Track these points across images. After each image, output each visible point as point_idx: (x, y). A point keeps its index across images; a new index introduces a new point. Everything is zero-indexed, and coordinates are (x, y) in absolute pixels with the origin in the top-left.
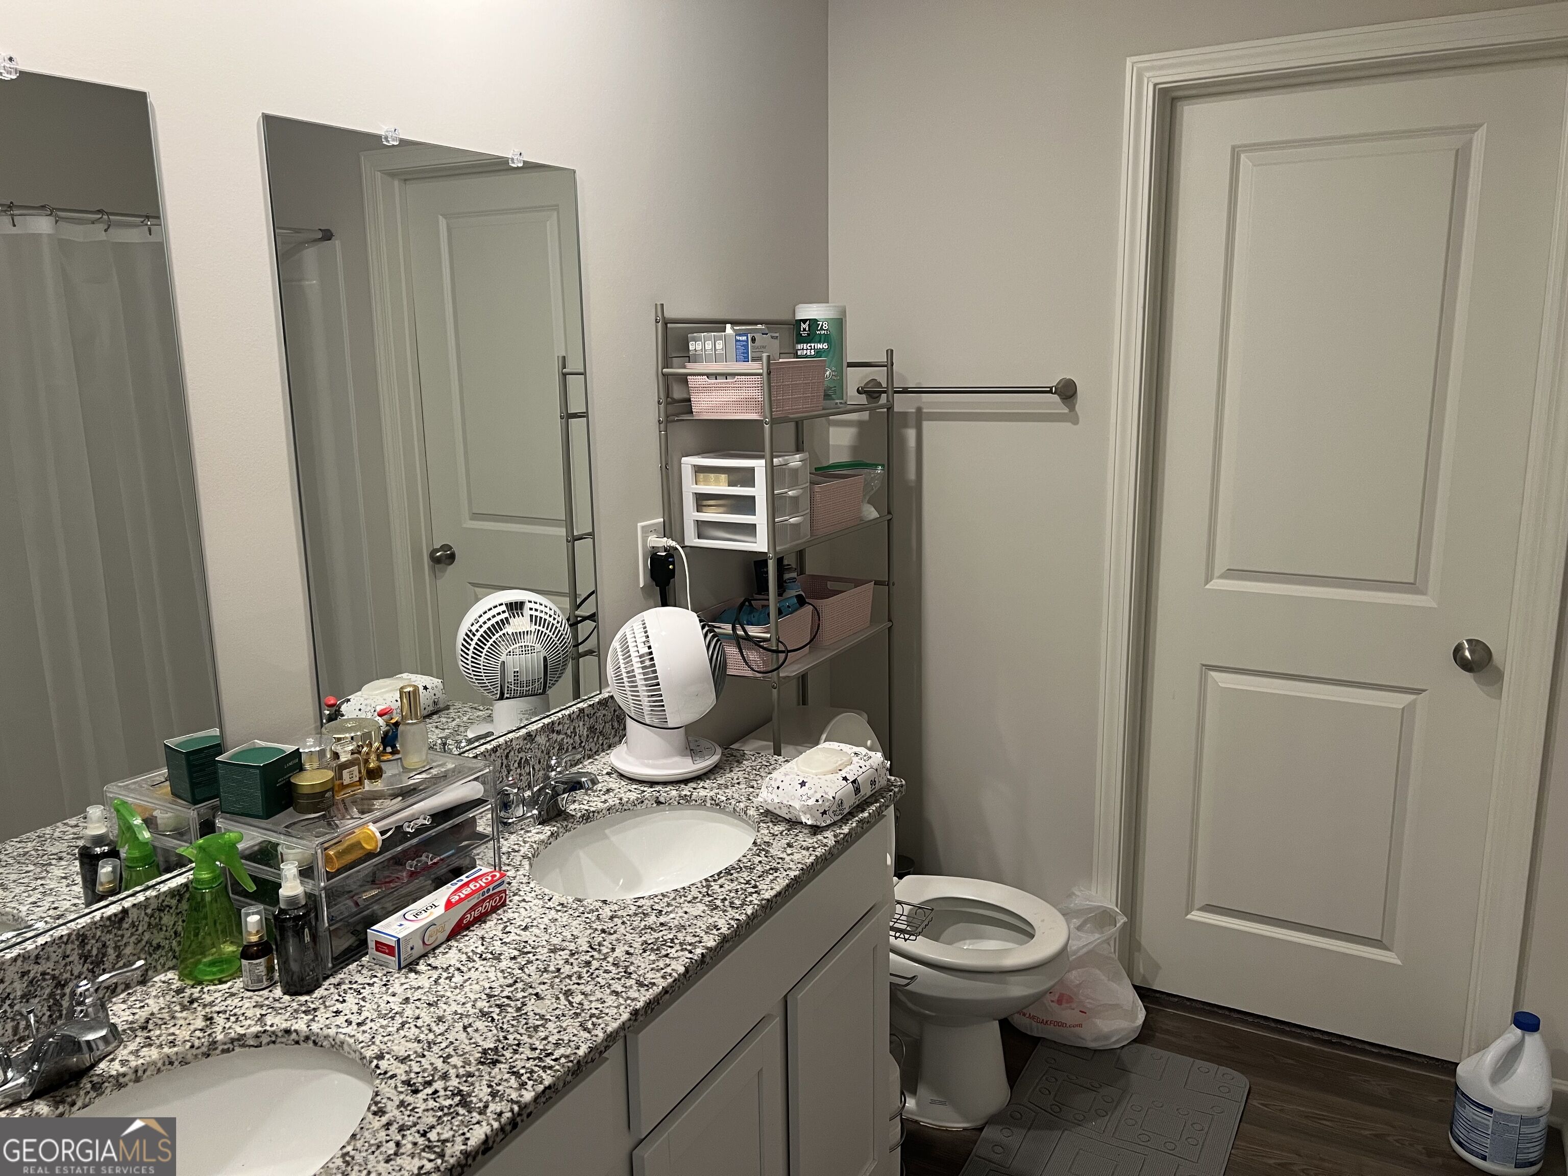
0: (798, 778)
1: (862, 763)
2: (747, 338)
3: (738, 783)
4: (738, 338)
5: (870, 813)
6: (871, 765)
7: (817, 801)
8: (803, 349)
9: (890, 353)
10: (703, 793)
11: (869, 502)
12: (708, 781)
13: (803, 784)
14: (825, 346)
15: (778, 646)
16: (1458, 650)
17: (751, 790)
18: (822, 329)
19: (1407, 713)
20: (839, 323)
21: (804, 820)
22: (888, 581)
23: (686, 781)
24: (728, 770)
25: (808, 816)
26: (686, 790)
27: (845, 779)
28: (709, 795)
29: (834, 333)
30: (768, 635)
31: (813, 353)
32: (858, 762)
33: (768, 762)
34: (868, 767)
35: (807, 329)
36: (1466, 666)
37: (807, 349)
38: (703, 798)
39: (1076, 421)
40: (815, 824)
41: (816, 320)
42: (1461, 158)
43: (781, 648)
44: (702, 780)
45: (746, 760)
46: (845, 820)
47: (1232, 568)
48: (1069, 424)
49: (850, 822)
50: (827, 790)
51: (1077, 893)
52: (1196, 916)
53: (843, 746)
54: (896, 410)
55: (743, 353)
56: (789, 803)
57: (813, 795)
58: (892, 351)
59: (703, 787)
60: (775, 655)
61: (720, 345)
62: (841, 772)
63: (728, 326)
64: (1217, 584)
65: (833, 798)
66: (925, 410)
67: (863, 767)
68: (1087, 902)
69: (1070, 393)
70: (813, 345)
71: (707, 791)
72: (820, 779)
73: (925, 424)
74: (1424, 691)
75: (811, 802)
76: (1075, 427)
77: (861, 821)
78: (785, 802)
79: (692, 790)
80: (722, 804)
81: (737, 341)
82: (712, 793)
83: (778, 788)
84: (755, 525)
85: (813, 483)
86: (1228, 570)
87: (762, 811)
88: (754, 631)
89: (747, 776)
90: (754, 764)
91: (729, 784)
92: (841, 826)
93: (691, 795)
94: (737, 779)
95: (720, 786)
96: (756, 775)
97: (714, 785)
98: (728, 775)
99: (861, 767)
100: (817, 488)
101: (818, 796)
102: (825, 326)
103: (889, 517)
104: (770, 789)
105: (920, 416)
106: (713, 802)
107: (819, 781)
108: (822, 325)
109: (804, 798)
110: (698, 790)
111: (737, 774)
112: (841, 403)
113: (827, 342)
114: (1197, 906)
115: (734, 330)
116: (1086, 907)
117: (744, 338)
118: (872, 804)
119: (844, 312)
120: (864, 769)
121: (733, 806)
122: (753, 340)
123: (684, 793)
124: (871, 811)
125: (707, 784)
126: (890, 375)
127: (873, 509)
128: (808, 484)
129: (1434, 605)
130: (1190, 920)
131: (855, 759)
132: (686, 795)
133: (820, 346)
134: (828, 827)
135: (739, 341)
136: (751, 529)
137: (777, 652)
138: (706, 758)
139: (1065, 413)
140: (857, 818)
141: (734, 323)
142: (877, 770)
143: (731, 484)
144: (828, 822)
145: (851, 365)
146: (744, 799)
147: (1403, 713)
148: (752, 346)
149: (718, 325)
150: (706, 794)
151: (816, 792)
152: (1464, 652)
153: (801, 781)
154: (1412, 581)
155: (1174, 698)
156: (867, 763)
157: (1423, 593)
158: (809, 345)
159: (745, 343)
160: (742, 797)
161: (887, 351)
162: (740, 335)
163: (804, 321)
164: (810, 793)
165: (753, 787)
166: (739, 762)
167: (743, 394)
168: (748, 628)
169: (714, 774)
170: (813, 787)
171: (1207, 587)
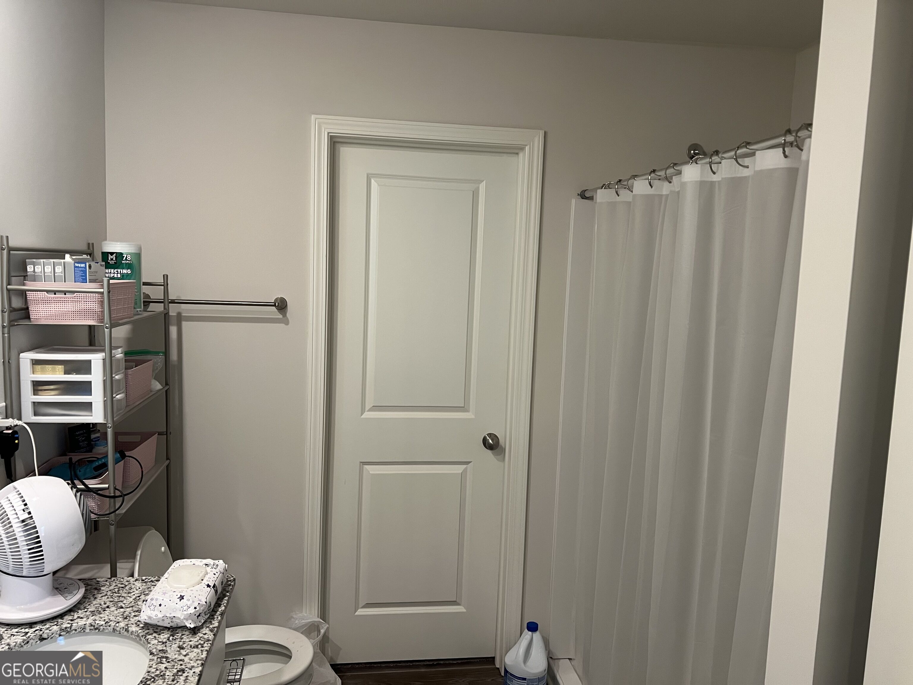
0: (175, 594)
1: (214, 571)
2: (86, 265)
3: (108, 607)
4: (77, 265)
5: (225, 606)
6: (220, 571)
7: (195, 608)
8: (110, 273)
9: (166, 277)
10: (82, 622)
11: (155, 379)
12: (80, 611)
13: (182, 598)
14: (129, 271)
15: (114, 493)
16: (485, 441)
17: (122, 610)
18: (126, 260)
19: (463, 474)
20: (138, 256)
21: (188, 625)
22: (167, 432)
23: (61, 616)
24: (92, 598)
25: (190, 621)
26: (65, 623)
27: (208, 586)
28: (87, 623)
29: (135, 262)
30: (107, 486)
31: (119, 276)
32: (212, 571)
33: (122, 584)
34: (219, 573)
35: (114, 259)
36: (490, 447)
37: (114, 273)
38: (83, 627)
39: (287, 323)
40: (196, 626)
41: (121, 254)
42: (475, 194)
43: (118, 493)
44: (74, 612)
45: (102, 586)
46: (212, 617)
47: (375, 405)
48: (283, 325)
49: (216, 617)
50: (200, 597)
51: (294, 616)
52: (361, 612)
53: (194, 561)
54: (170, 314)
55: (82, 276)
56: (172, 615)
57: (191, 605)
58: (167, 276)
59: (79, 617)
60: (112, 500)
61: (59, 270)
62: (203, 582)
63: (67, 256)
64: (367, 415)
65: (206, 602)
66: (183, 315)
67: (216, 573)
68: (303, 621)
69: (283, 307)
70: (119, 270)
71: (85, 619)
72: (192, 590)
73: (184, 324)
74: (472, 462)
75: (192, 610)
76: (287, 326)
77: (222, 614)
78: (168, 615)
79: (70, 622)
80: (102, 627)
81: (75, 267)
82: (90, 621)
83: (160, 605)
84: (92, 402)
85: (126, 369)
86: (373, 406)
87: (142, 625)
88: (92, 484)
89: (112, 600)
90: (112, 588)
91: (100, 609)
92: (211, 622)
93: (71, 626)
94: (105, 604)
95: (93, 613)
96: (119, 596)
97: (88, 613)
98: (94, 602)
99: (215, 574)
100: (130, 371)
101: (196, 605)
102: (129, 258)
103: (167, 387)
104: (152, 607)
105: (180, 318)
106: (92, 628)
107: (192, 592)
108: (127, 257)
109: (185, 608)
110: (76, 621)
111: (100, 600)
112: (140, 311)
113: (130, 269)
114: (360, 606)
115: (73, 259)
116: (303, 624)
117: (83, 265)
118: (223, 599)
119: (140, 249)
120: (217, 575)
121: (112, 627)
122: (90, 267)
123: (64, 626)
124: (225, 604)
125: (81, 613)
126: (166, 292)
127: (157, 383)
128: (124, 370)
129: (473, 417)
130: (357, 616)
131: (209, 569)
132: (66, 628)
133: (125, 271)
134: (202, 625)
135: (78, 267)
136: (88, 406)
137: (114, 497)
138: (75, 592)
139: (281, 318)
140: (218, 613)
141: (72, 253)
142: (223, 574)
143: (66, 372)
144: (203, 621)
145: (145, 284)
146: (120, 619)
147: (462, 474)
148: (89, 272)
149: (59, 254)
150: (85, 623)
151: (193, 602)
152: (489, 441)
153: (179, 596)
154: (463, 406)
155: (345, 484)
156: (217, 570)
157: (468, 411)
158: (116, 270)
159: (83, 269)
160: (118, 618)
161: (164, 276)
162: (78, 263)
163: (112, 254)
164: (189, 603)
165: (122, 608)
166: (98, 590)
167: (82, 306)
168: (87, 482)
169: (82, 604)
170: (190, 598)
171: (362, 417)
